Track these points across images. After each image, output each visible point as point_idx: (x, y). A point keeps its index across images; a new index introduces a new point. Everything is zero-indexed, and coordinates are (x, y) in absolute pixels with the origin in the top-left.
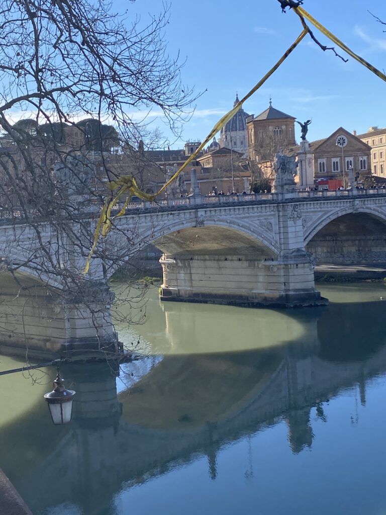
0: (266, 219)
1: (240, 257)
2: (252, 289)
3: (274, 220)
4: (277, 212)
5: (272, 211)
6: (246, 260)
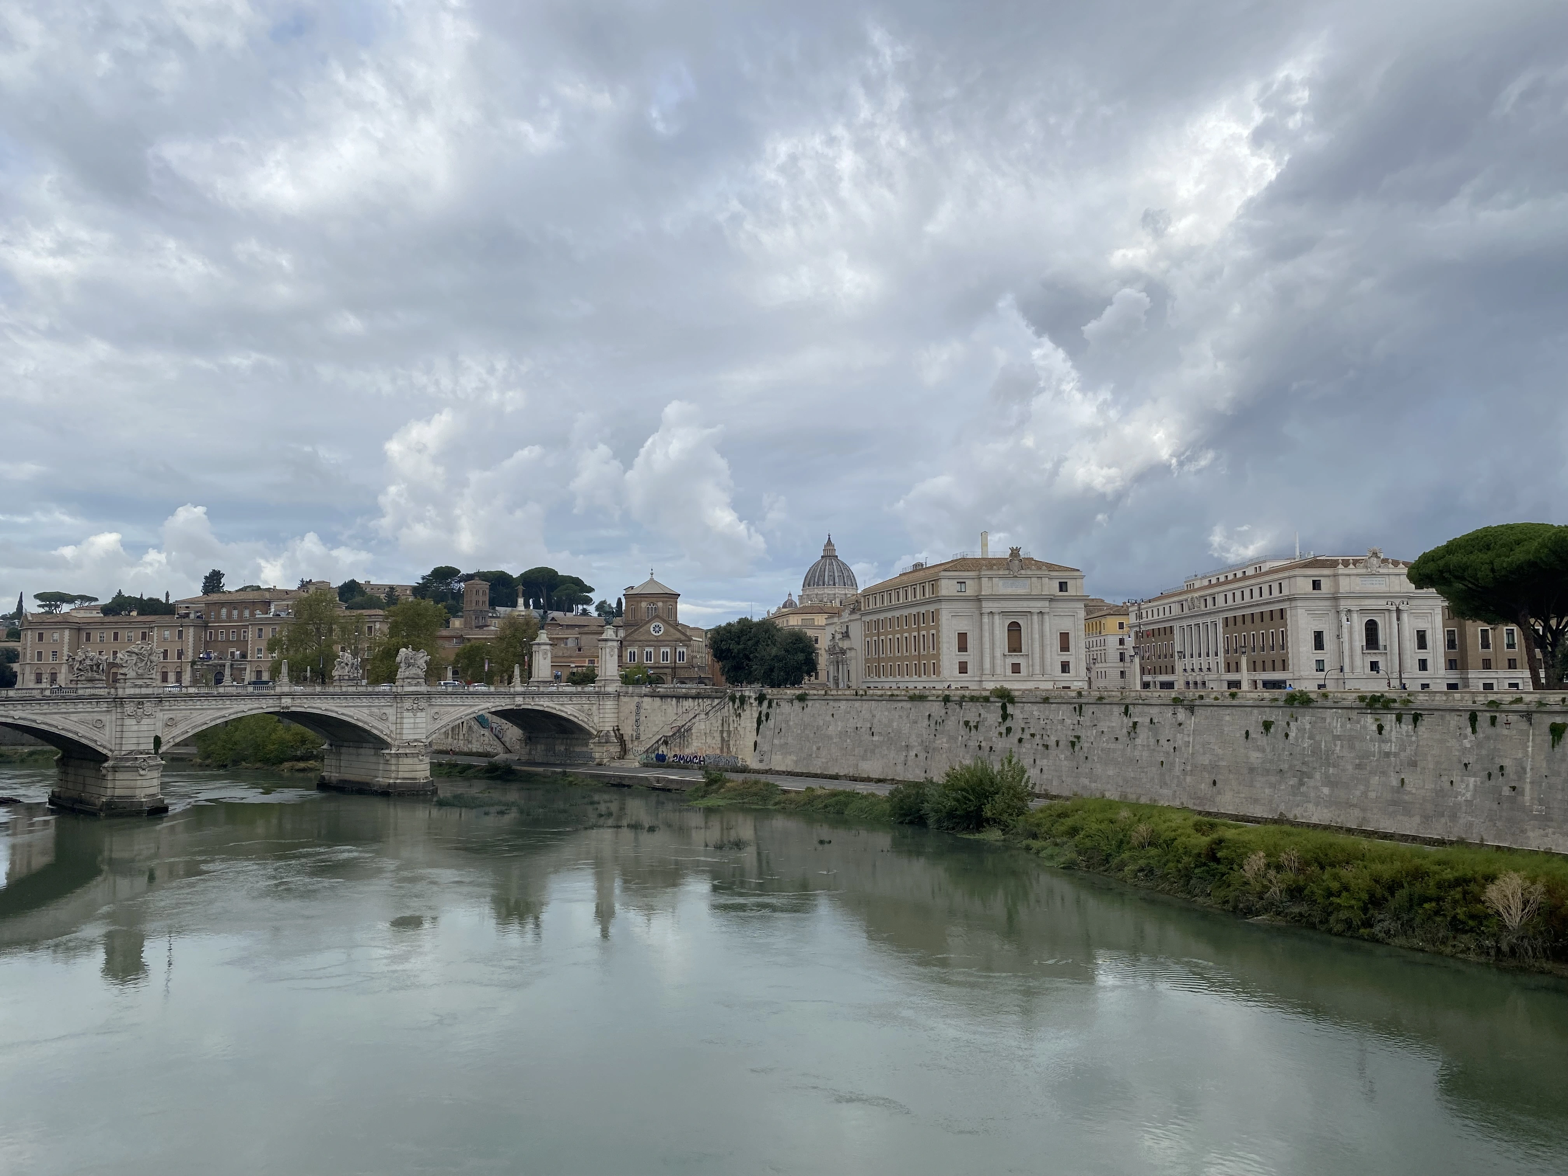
0: (378, 709)
2: (376, 777)
3: (390, 711)
6: (373, 749)
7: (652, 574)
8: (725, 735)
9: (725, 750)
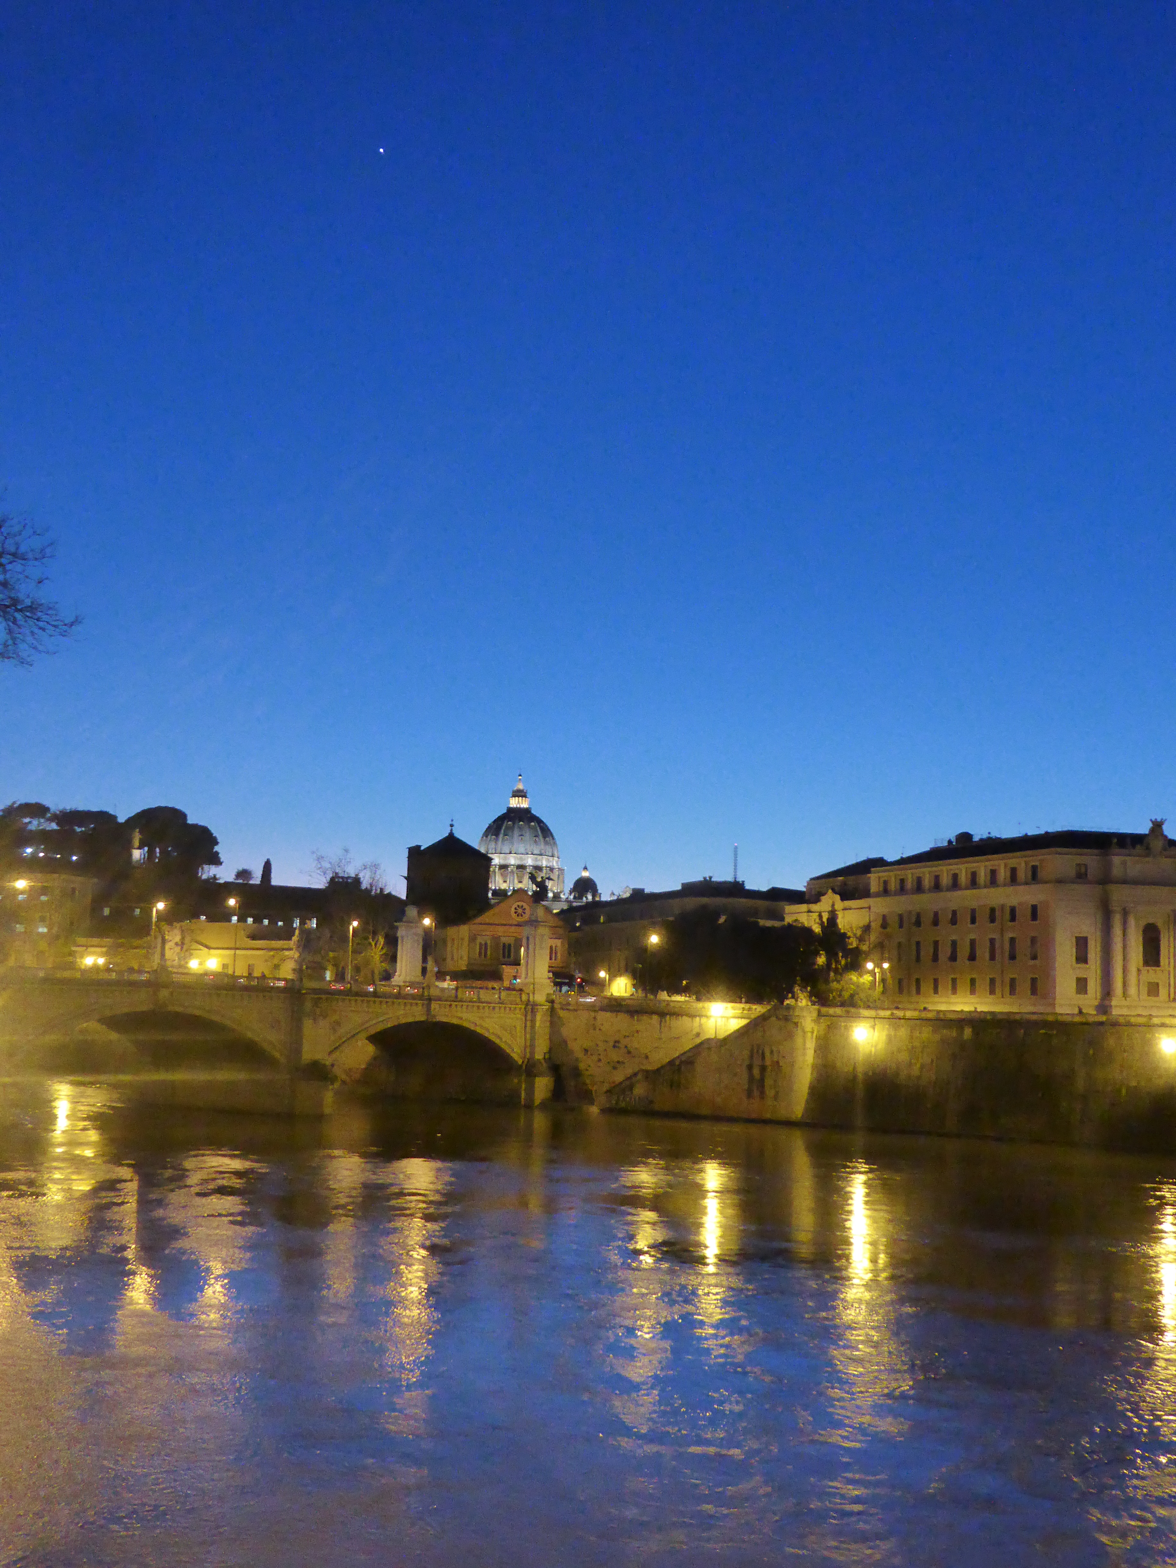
7: (452, 826)
8: (756, 1072)
9: (756, 1093)
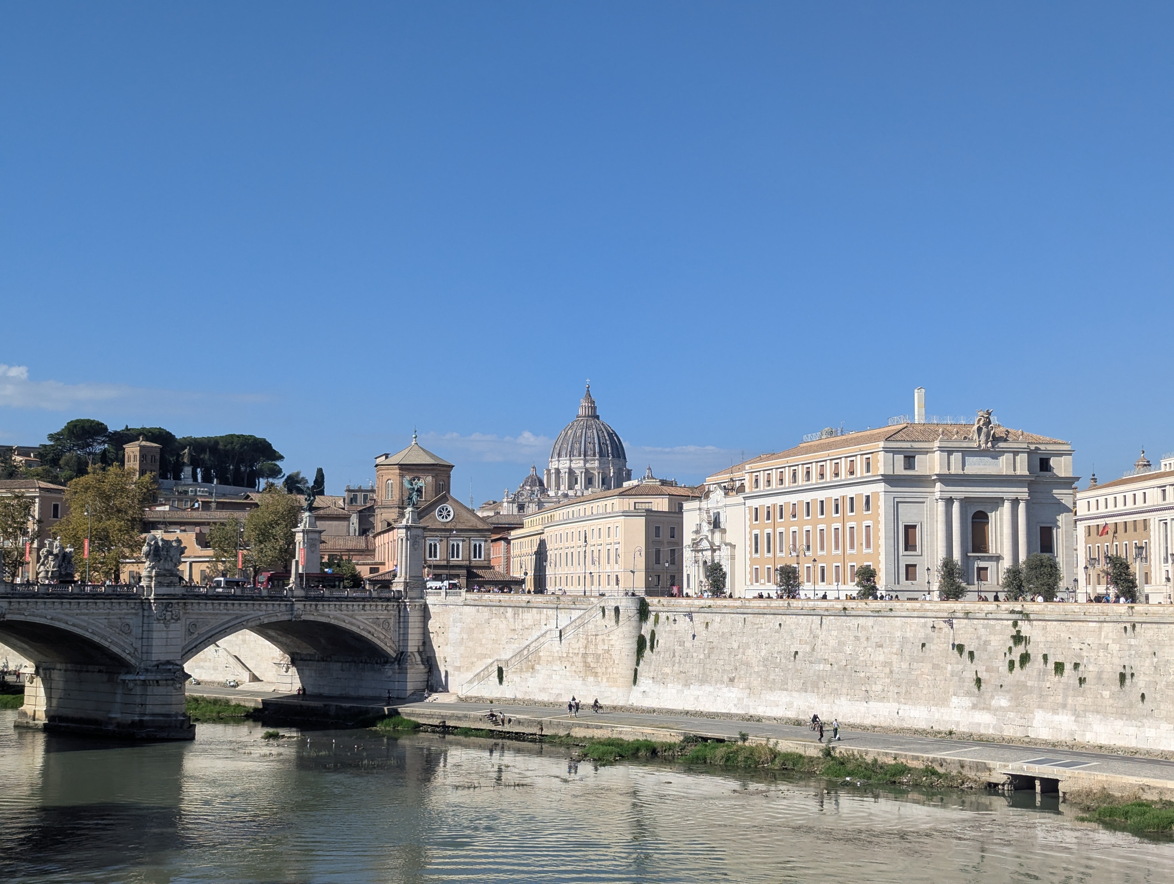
0: (120, 618)
1: (101, 668)
2: (109, 712)
3: (134, 621)
4: (140, 611)
5: (132, 608)
6: (107, 672)
